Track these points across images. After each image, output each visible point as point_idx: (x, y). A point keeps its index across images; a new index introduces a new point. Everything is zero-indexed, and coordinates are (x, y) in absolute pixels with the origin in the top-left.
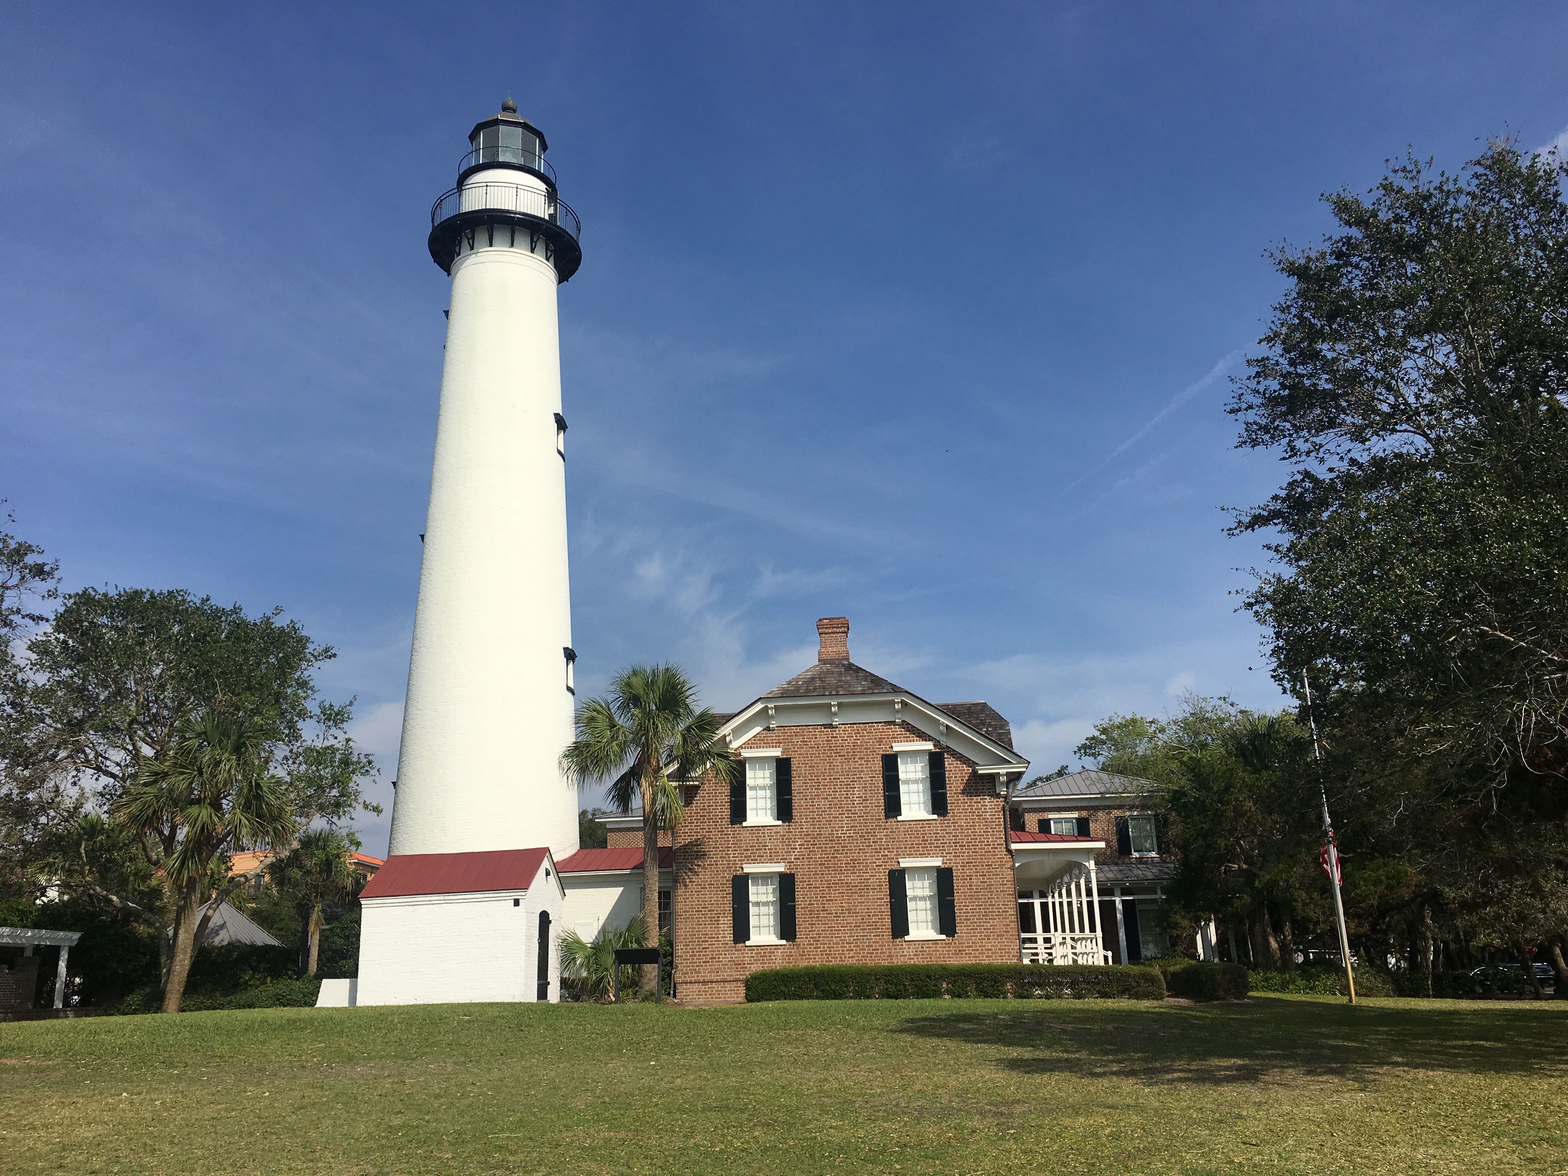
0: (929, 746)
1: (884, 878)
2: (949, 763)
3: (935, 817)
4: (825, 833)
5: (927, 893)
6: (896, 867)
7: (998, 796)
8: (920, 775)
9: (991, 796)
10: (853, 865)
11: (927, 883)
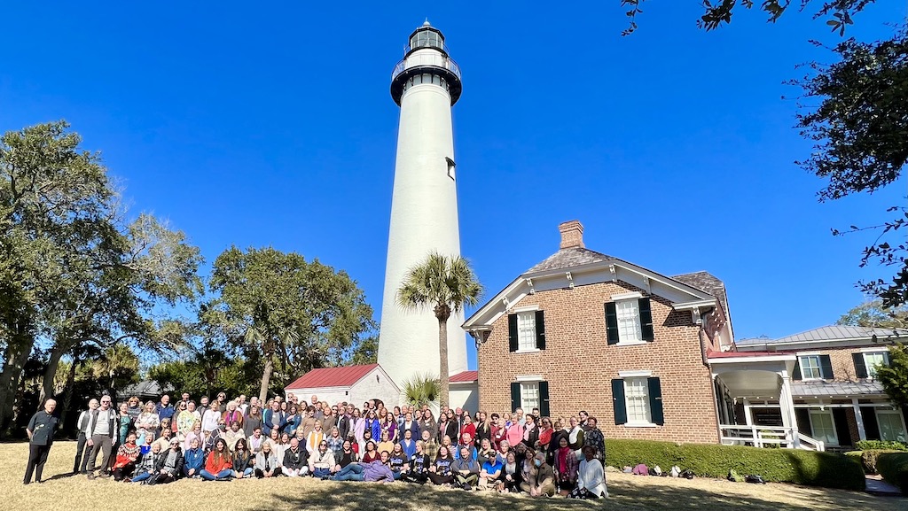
0: (638, 295)
1: (609, 384)
2: (653, 304)
3: (645, 342)
4: (568, 355)
5: (642, 394)
6: (617, 377)
7: (695, 325)
8: (633, 315)
9: (689, 326)
10: (586, 375)
11: (641, 388)
